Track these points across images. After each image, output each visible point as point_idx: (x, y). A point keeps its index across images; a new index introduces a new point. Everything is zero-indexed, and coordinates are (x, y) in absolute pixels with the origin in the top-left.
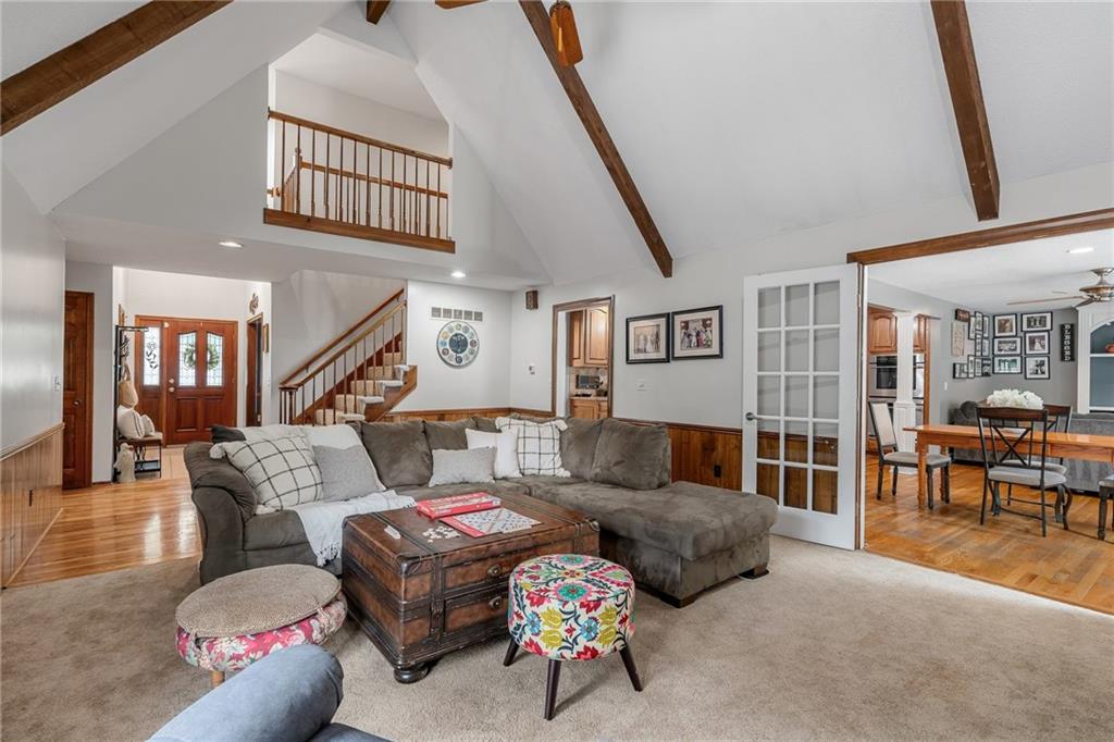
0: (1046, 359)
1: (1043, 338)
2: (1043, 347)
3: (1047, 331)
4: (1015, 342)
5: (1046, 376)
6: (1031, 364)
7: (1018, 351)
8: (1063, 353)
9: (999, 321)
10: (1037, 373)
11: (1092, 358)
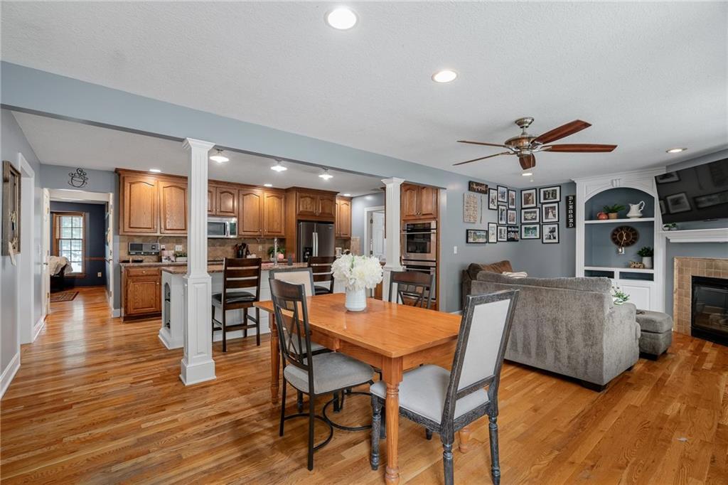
0: (556, 226)
1: (553, 208)
2: (554, 215)
3: (558, 202)
4: (535, 212)
5: (556, 241)
6: (546, 229)
7: (538, 221)
8: (568, 220)
9: (525, 194)
10: (550, 239)
11: (586, 224)
